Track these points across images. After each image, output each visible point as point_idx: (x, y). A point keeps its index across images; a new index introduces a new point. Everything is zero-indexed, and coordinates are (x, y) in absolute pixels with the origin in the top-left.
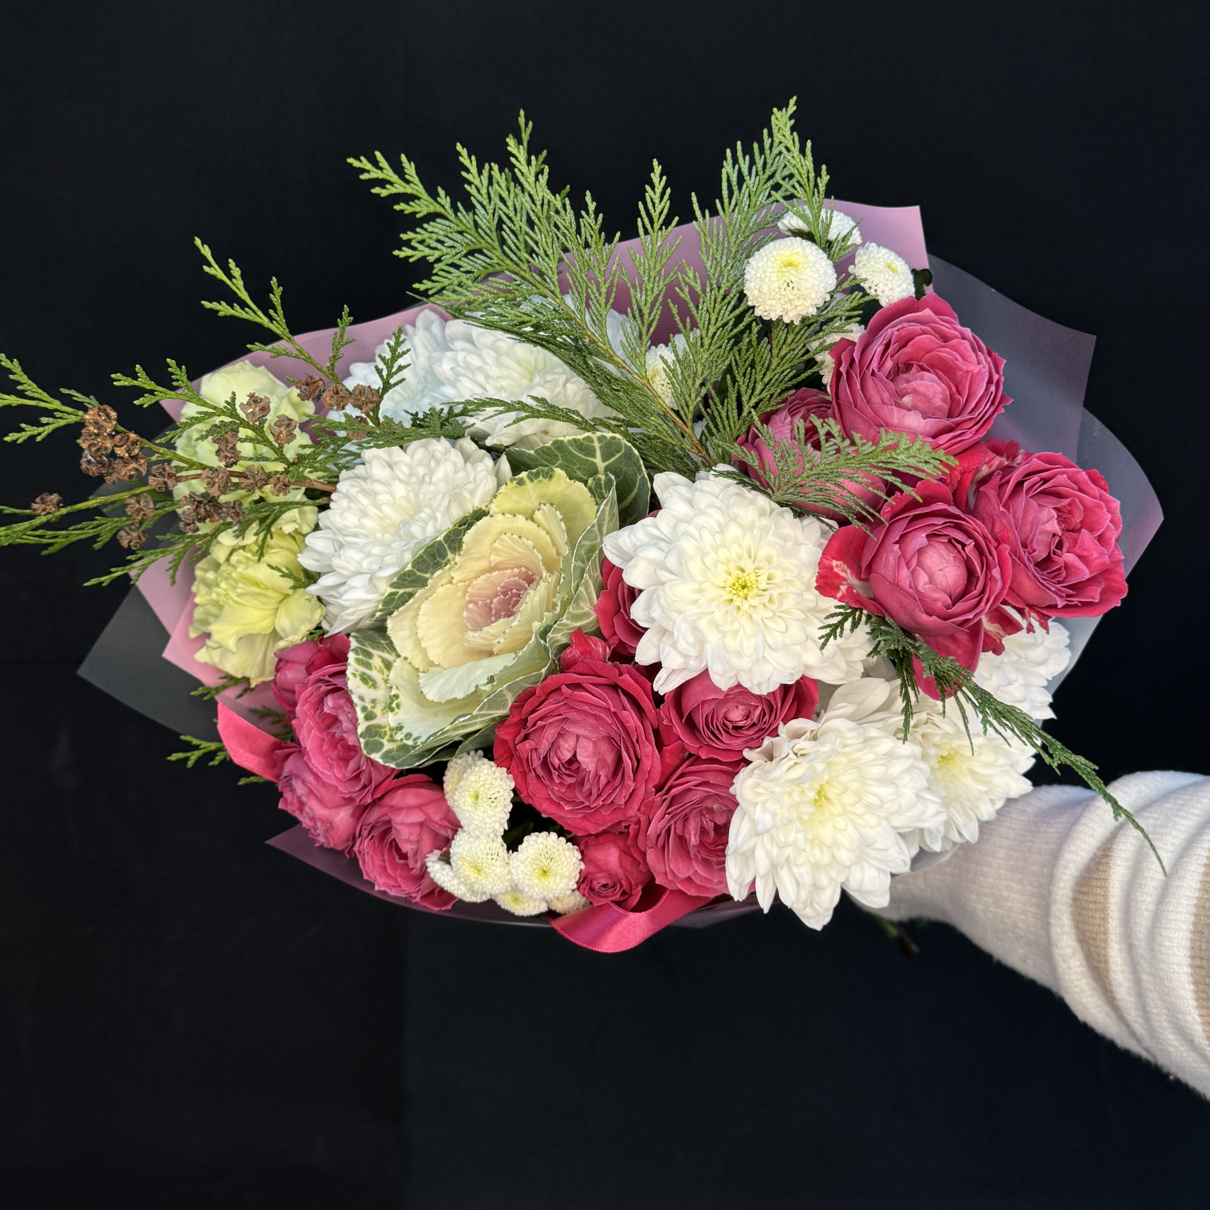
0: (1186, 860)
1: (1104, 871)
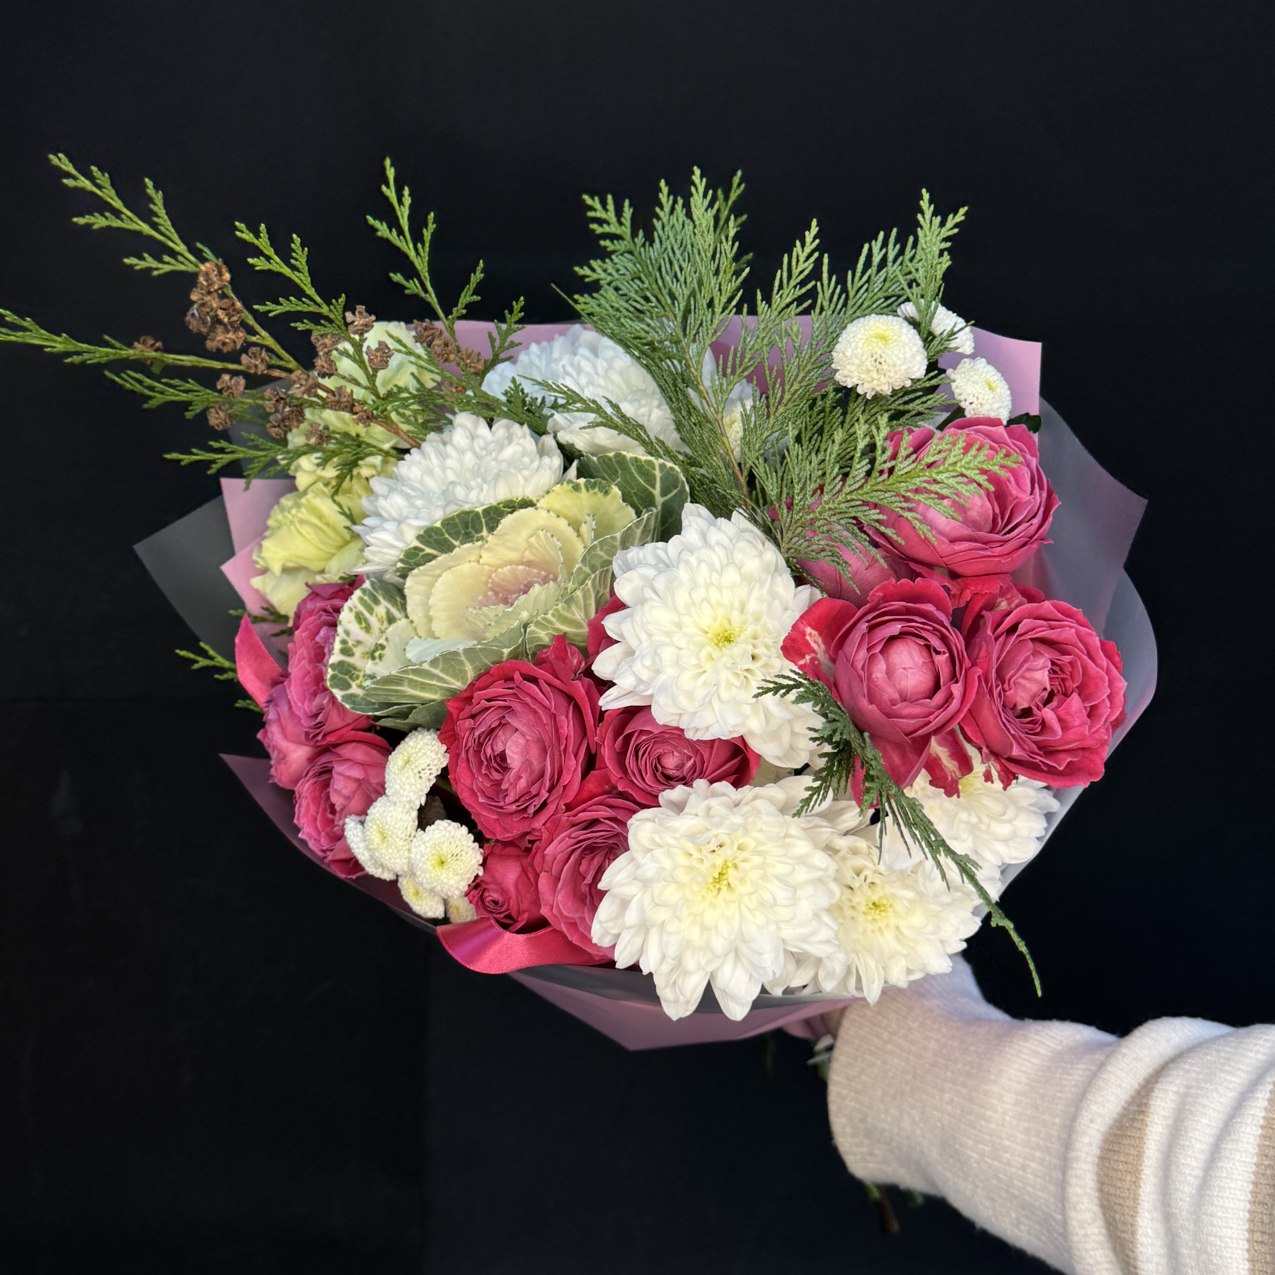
0: (1239, 1120)
1: (1139, 1129)
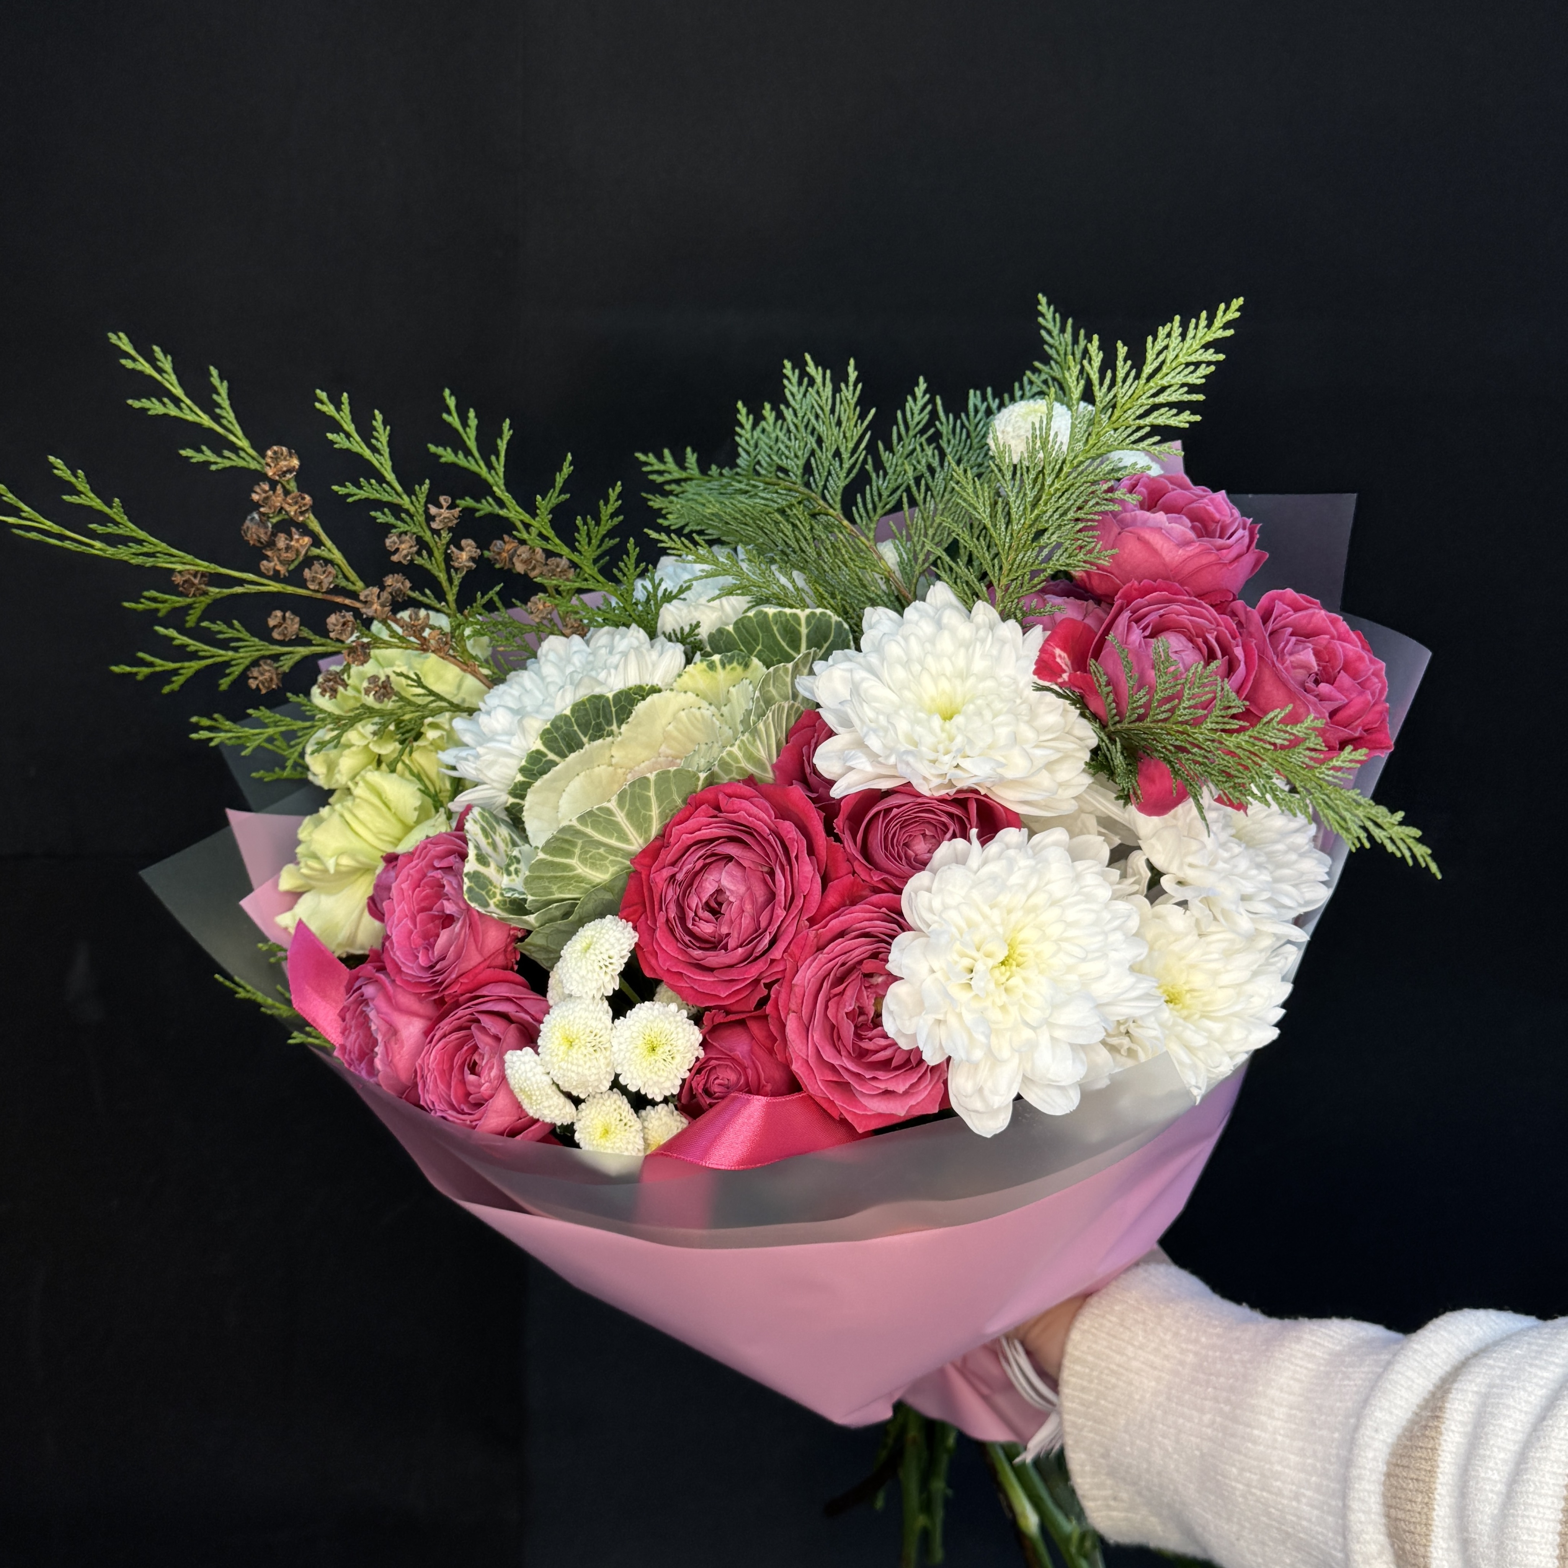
1: (1432, 1438)
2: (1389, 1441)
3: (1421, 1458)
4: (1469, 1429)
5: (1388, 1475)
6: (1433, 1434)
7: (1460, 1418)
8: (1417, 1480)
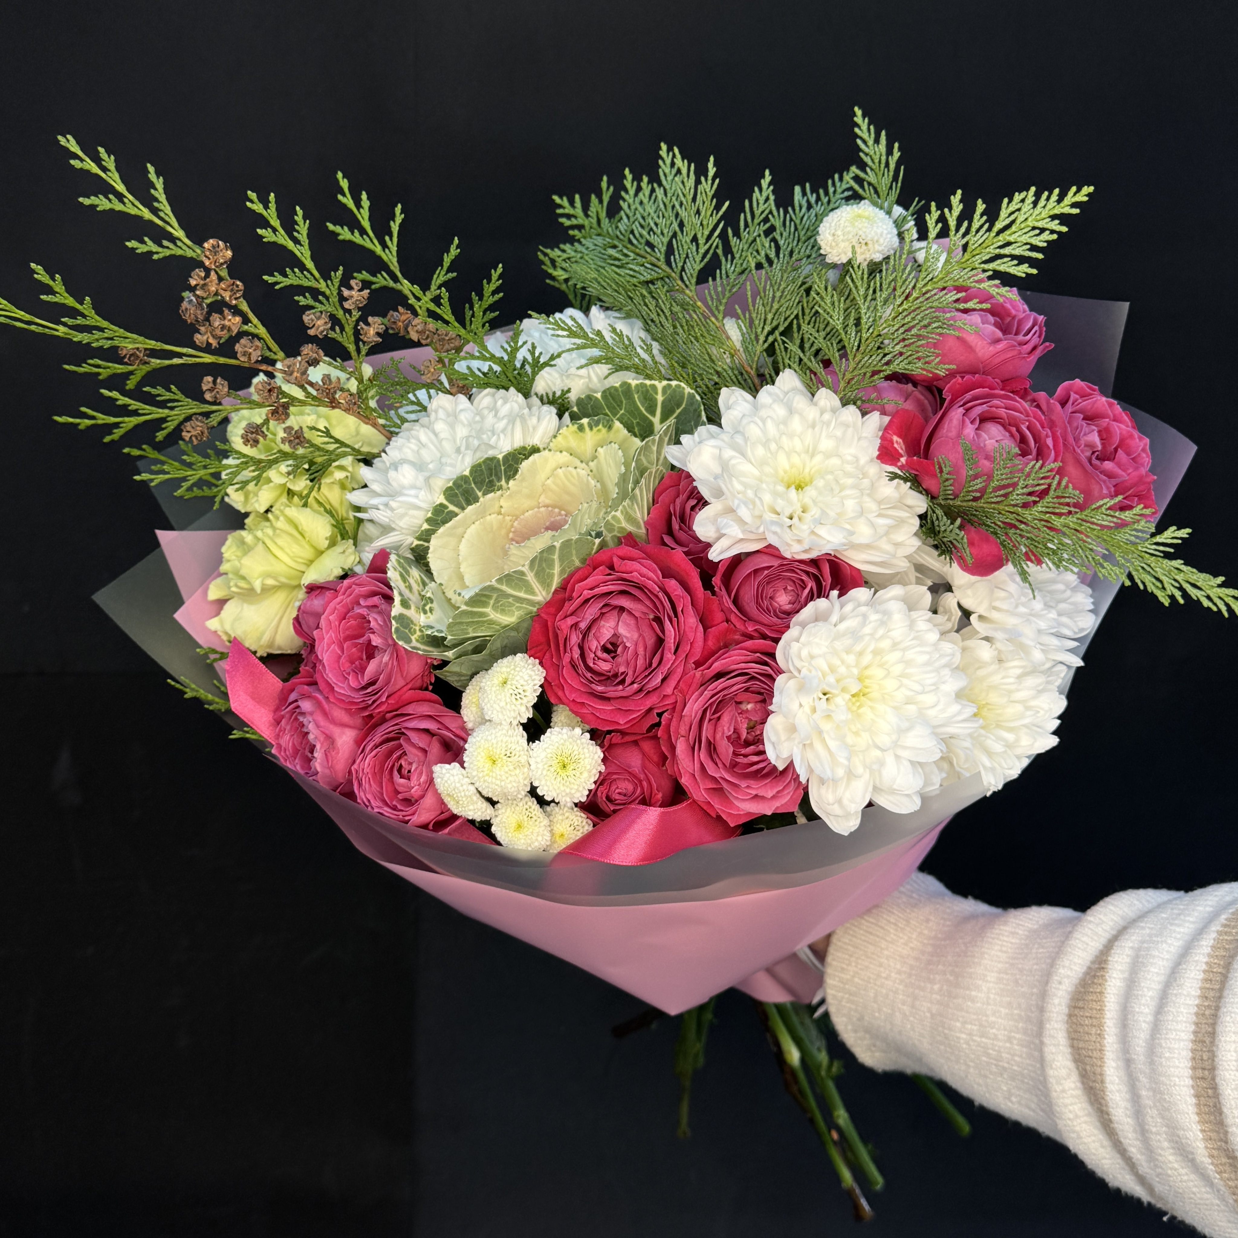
2: (1070, 989)
3: (1092, 1000)
4: (1126, 975)
5: (1070, 1016)
6: (1100, 981)
7: (1119, 968)
8: (1091, 1017)
